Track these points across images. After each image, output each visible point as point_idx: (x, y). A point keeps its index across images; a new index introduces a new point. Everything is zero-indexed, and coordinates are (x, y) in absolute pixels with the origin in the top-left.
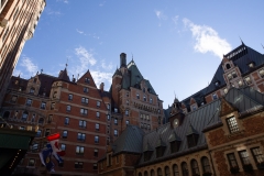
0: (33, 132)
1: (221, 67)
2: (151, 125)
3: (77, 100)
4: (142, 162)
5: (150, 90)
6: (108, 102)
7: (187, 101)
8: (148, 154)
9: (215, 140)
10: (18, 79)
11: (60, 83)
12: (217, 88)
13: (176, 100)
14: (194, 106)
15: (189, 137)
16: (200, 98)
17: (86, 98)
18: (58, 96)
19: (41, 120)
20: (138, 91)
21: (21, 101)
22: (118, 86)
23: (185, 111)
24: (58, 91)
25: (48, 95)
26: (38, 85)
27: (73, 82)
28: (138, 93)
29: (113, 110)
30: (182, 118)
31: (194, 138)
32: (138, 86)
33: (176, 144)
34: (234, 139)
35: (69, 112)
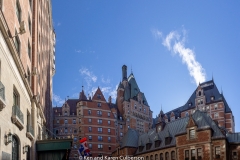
0: (71, 139)
1: (195, 92)
2: (144, 129)
3: (94, 113)
4: (138, 152)
5: (144, 102)
6: (115, 112)
7: (169, 114)
8: (141, 148)
9: (181, 142)
10: (57, 108)
11: (81, 103)
12: (190, 108)
13: (162, 112)
14: (173, 118)
15: (167, 138)
16: (178, 113)
17: (99, 111)
18: (82, 113)
19: (75, 131)
20: (136, 102)
21: (62, 122)
22: (121, 98)
23: (167, 121)
24: (81, 109)
25: (76, 114)
26: (68, 109)
27: (90, 101)
28: (136, 103)
29: (119, 117)
30: (164, 126)
31: (169, 139)
32: (135, 98)
33: (158, 142)
34: (191, 142)
35: (91, 123)
